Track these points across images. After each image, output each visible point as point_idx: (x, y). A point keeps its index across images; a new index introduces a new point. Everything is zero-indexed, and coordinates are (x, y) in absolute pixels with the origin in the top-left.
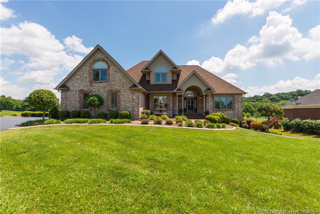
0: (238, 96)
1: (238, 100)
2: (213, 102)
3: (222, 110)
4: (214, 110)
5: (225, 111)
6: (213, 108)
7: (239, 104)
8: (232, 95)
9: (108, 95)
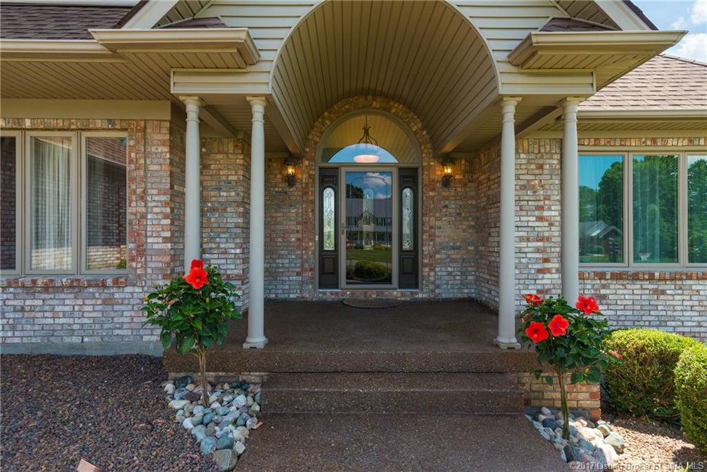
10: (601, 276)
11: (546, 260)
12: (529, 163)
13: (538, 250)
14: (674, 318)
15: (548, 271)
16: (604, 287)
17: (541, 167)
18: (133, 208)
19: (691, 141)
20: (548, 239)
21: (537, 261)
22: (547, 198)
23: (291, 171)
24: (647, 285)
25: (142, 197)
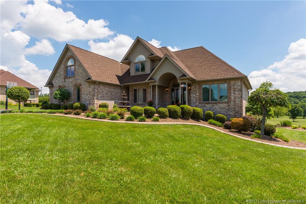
0: (234, 82)
1: (234, 88)
2: (199, 93)
3: (212, 103)
4: (201, 103)
5: (215, 103)
6: (199, 100)
7: (236, 93)
8: (225, 82)
9: (74, 89)
10: (204, 103)
11: (197, 101)
12: (194, 87)
13: (195, 100)
14: (215, 109)
15: (197, 103)
16: (205, 105)
17: (196, 88)
18: (147, 96)
19: (218, 82)
20: (197, 98)
21: (195, 101)
22: (197, 92)
23: (167, 89)
24: (211, 104)
25: (148, 95)
